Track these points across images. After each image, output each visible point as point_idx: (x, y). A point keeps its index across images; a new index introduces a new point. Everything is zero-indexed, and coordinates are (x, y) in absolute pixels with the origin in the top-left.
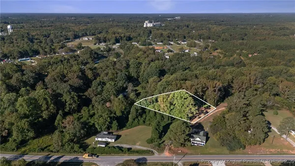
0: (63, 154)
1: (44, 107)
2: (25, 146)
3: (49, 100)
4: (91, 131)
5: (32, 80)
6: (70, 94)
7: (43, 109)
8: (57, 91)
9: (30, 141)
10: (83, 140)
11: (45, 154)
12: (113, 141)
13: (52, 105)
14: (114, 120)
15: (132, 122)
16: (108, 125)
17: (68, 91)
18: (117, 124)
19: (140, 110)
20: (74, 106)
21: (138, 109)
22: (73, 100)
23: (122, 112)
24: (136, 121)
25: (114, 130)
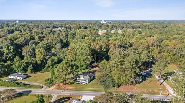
12: (21, 79)
14: (30, 65)
15: (47, 69)
16: (23, 68)
17: (7, 45)
18: (32, 68)
19: (56, 61)
20: (10, 55)
21: (54, 60)
22: (9, 51)
23: (41, 61)
24: (50, 68)
25: (29, 72)
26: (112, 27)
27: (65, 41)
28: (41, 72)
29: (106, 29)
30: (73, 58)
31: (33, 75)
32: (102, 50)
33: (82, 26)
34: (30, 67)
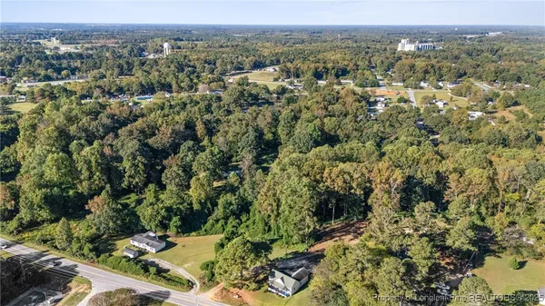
0: (64, 255)
1: (85, 174)
2: (31, 231)
3: (93, 164)
4: (130, 226)
5: (101, 130)
6: (134, 158)
7: (82, 177)
8: (120, 153)
9: (45, 225)
10: (115, 240)
11: (42, 248)
12: (154, 251)
13: (98, 174)
14: (176, 215)
15: (213, 225)
16: (161, 222)
17: (132, 153)
18: (179, 223)
19: (235, 207)
20: (137, 180)
21: (231, 204)
22: (135, 170)
23: (200, 203)
24: (220, 224)
25: (171, 232)
26: (426, 72)
27: (269, 136)
28: (199, 235)
29: (404, 81)
30: (272, 212)
31: (181, 240)
32: (353, 191)
33: (333, 68)
34: (175, 220)
